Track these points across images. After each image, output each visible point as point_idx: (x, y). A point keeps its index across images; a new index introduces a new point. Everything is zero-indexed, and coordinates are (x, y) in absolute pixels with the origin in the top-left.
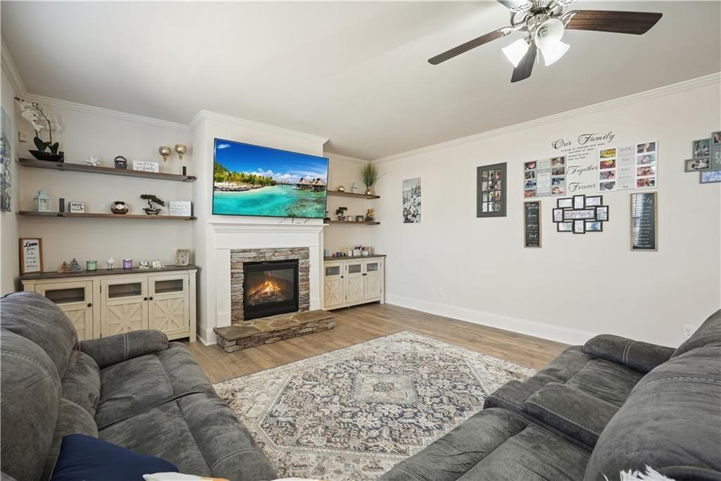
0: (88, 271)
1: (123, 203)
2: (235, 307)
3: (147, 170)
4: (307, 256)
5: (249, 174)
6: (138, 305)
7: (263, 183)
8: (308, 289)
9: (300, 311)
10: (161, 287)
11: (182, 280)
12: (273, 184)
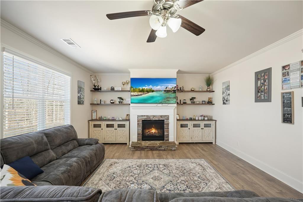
0: (104, 119)
1: (112, 100)
2: (139, 135)
3: (118, 90)
4: (168, 119)
5: (142, 88)
6: (113, 131)
7: (148, 91)
8: (168, 132)
9: (165, 141)
10: (120, 126)
11: (125, 124)
12: (153, 91)
